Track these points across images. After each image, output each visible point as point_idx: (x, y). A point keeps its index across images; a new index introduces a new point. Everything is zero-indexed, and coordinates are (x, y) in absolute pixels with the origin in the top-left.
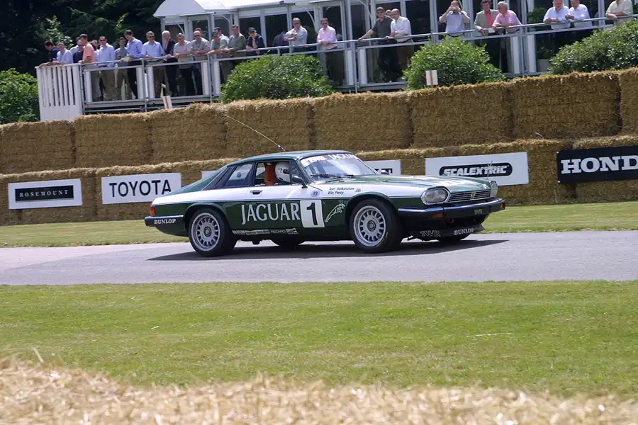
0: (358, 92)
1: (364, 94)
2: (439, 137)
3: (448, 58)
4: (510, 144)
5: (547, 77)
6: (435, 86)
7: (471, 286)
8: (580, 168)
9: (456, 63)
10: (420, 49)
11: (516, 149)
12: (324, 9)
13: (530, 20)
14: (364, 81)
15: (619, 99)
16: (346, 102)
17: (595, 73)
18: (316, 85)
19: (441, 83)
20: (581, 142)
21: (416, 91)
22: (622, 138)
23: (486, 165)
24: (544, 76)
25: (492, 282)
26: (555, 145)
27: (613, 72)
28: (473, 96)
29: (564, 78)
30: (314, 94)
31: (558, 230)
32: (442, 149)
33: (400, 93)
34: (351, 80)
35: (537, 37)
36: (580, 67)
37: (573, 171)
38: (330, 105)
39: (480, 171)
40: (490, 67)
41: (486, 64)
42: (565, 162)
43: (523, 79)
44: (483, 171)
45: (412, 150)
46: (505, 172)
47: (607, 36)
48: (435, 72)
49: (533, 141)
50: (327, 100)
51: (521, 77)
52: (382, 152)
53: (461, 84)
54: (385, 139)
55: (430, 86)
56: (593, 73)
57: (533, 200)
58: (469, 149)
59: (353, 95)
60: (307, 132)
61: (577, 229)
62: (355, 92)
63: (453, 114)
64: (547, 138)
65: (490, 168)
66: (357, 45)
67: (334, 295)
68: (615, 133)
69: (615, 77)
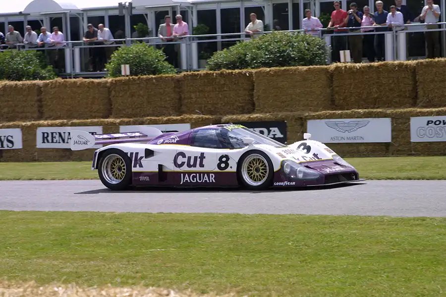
0: (74, 78)
1: (77, 79)
2: (130, 111)
3: (136, 56)
4: (179, 118)
5: (205, 72)
6: (127, 76)
7: (149, 215)
9: (143, 60)
10: (118, 50)
11: (182, 121)
12: (51, 18)
13: (194, 32)
14: (78, 70)
15: (253, 90)
16: (64, 85)
17: (237, 71)
18: (43, 72)
19: (132, 73)
20: (227, 118)
21: (114, 79)
22: (255, 115)
24: (203, 72)
25: (163, 213)
26: (209, 119)
27: (249, 70)
28: (154, 84)
29: (216, 73)
30: (42, 78)
32: (132, 119)
33: (103, 80)
34: (69, 70)
35: (199, 45)
36: (227, 66)
38: (55, 86)
40: (166, 64)
41: (163, 61)
43: (188, 73)
45: (110, 120)
47: (246, 45)
48: (128, 66)
49: (195, 116)
50: (51, 82)
51: (187, 72)
52: (89, 120)
53: (146, 75)
54: (91, 112)
55: (124, 76)
58: (151, 120)
59: (70, 80)
60: (36, 105)
62: (71, 78)
63: (139, 95)
64: (204, 115)
66: (74, 45)
67: (52, 220)
68: (249, 113)
69: (251, 74)
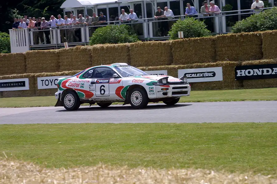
0: (149, 41)
1: (151, 41)
2: (184, 60)
3: (188, 26)
4: (215, 63)
5: (231, 34)
6: (182, 38)
7: (197, 125)
8: (245, 74)
9: (192, 28)
11: (217, 66)
13: (224, 10)
14: (151, 36)
15: (262, 44)
16: (143, 45)
17: (251, 33)
18: (131, 38)
19: (185, 37)
20: (245, 62)
21: (174, 40)
22: (263, 61)
23: (204, 73)
24: (229, 34)
25: (206, 123)
26: (234, 64)
27: (259, 32)
28: (198, 43)
29: (238, 35)
30: (130, 42)
31: (235, 100)
32: (185, 65)
33: (167, 41)
34: (146, 36)
35: (227, 18)
36: (245, 30)
37: (242, 75)
38: (137, 46)
39: (201, 75)
40: (206, 30)
42: (238, 71)
43: (221, 35)
44: (203, 75)
45: (172, 66)
46: (212, 75)
47: (257, 17)
48: (182, 32)
49: (225, 62)
50: (136, 44)
51: (220, 34)
52: (159, 67)
53: (194, 37)
54: (160, 61)
55: (180, 38)
56: (250, 33)
57: (225, 88)
58: (197, 65)
59: (147, 42)
60: (127, 58)
61: (243, 100)
62: (147, 41)
63: (190, 50)
64: (231, 61)
65: (206, 74)
66: (148, 21)
67: (137, 129)
68: (260, 59)
69: (260, 34)
